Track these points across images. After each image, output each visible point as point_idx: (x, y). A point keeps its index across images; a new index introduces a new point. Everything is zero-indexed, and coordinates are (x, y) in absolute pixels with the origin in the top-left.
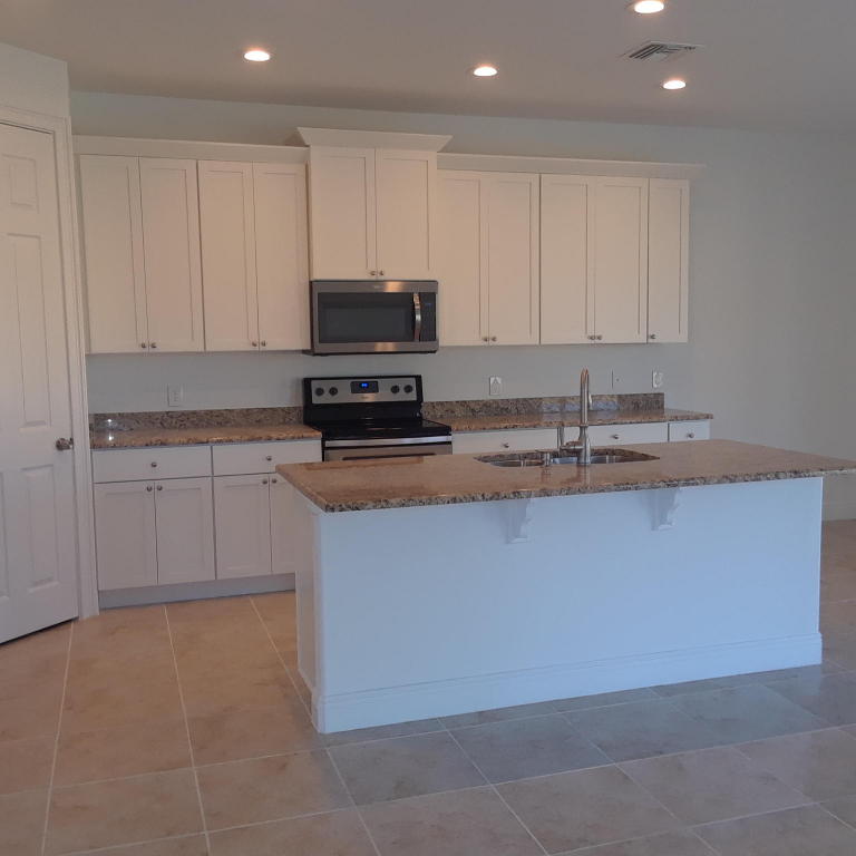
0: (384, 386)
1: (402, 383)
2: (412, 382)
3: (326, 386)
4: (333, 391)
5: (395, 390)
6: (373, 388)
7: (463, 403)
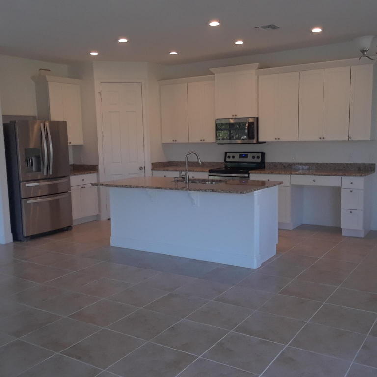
0: (250, 155)
1: (256, 155)
2: (260, 155)
3: (231, 155)
4: (233, 157)
5: (254, 157)
6: (246, 156)
7: (281, 164)
